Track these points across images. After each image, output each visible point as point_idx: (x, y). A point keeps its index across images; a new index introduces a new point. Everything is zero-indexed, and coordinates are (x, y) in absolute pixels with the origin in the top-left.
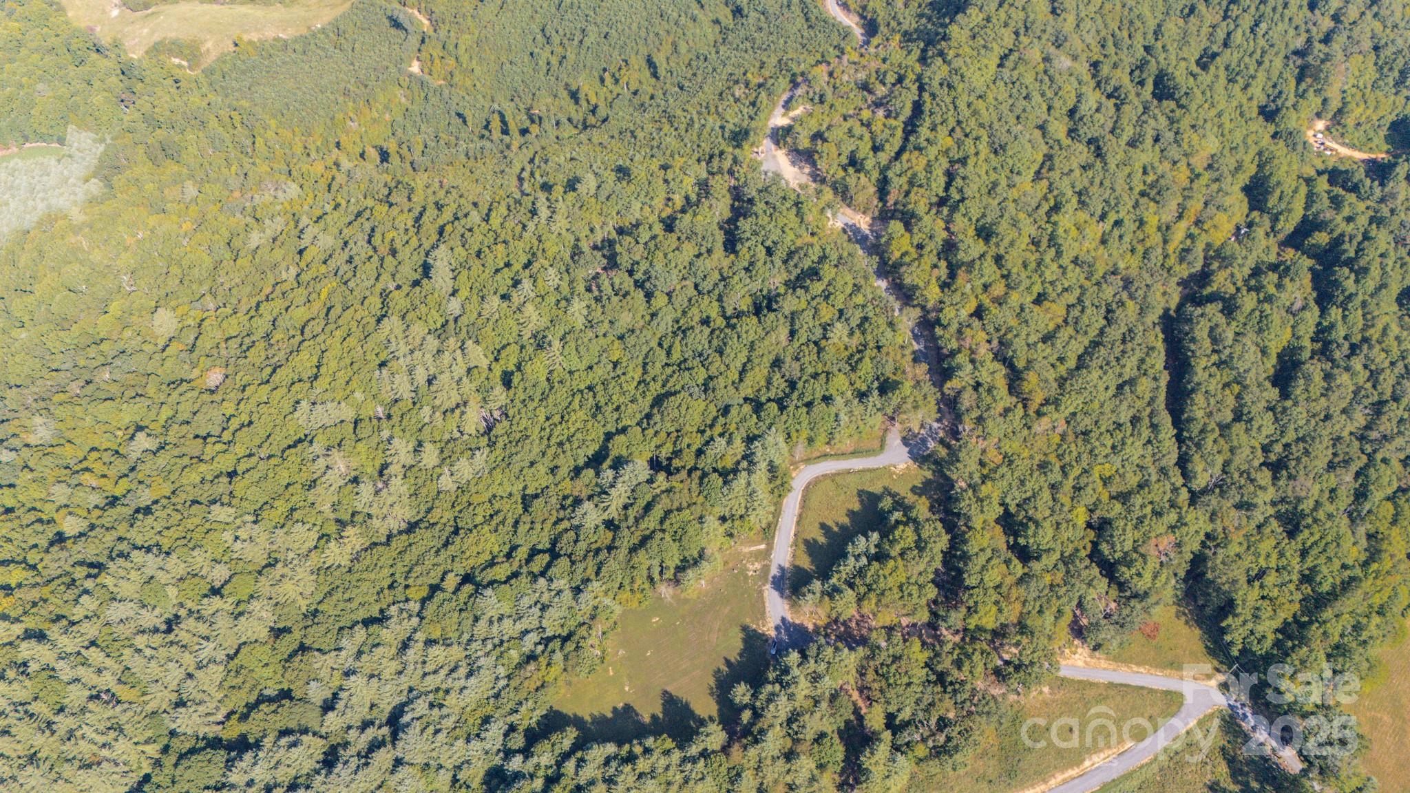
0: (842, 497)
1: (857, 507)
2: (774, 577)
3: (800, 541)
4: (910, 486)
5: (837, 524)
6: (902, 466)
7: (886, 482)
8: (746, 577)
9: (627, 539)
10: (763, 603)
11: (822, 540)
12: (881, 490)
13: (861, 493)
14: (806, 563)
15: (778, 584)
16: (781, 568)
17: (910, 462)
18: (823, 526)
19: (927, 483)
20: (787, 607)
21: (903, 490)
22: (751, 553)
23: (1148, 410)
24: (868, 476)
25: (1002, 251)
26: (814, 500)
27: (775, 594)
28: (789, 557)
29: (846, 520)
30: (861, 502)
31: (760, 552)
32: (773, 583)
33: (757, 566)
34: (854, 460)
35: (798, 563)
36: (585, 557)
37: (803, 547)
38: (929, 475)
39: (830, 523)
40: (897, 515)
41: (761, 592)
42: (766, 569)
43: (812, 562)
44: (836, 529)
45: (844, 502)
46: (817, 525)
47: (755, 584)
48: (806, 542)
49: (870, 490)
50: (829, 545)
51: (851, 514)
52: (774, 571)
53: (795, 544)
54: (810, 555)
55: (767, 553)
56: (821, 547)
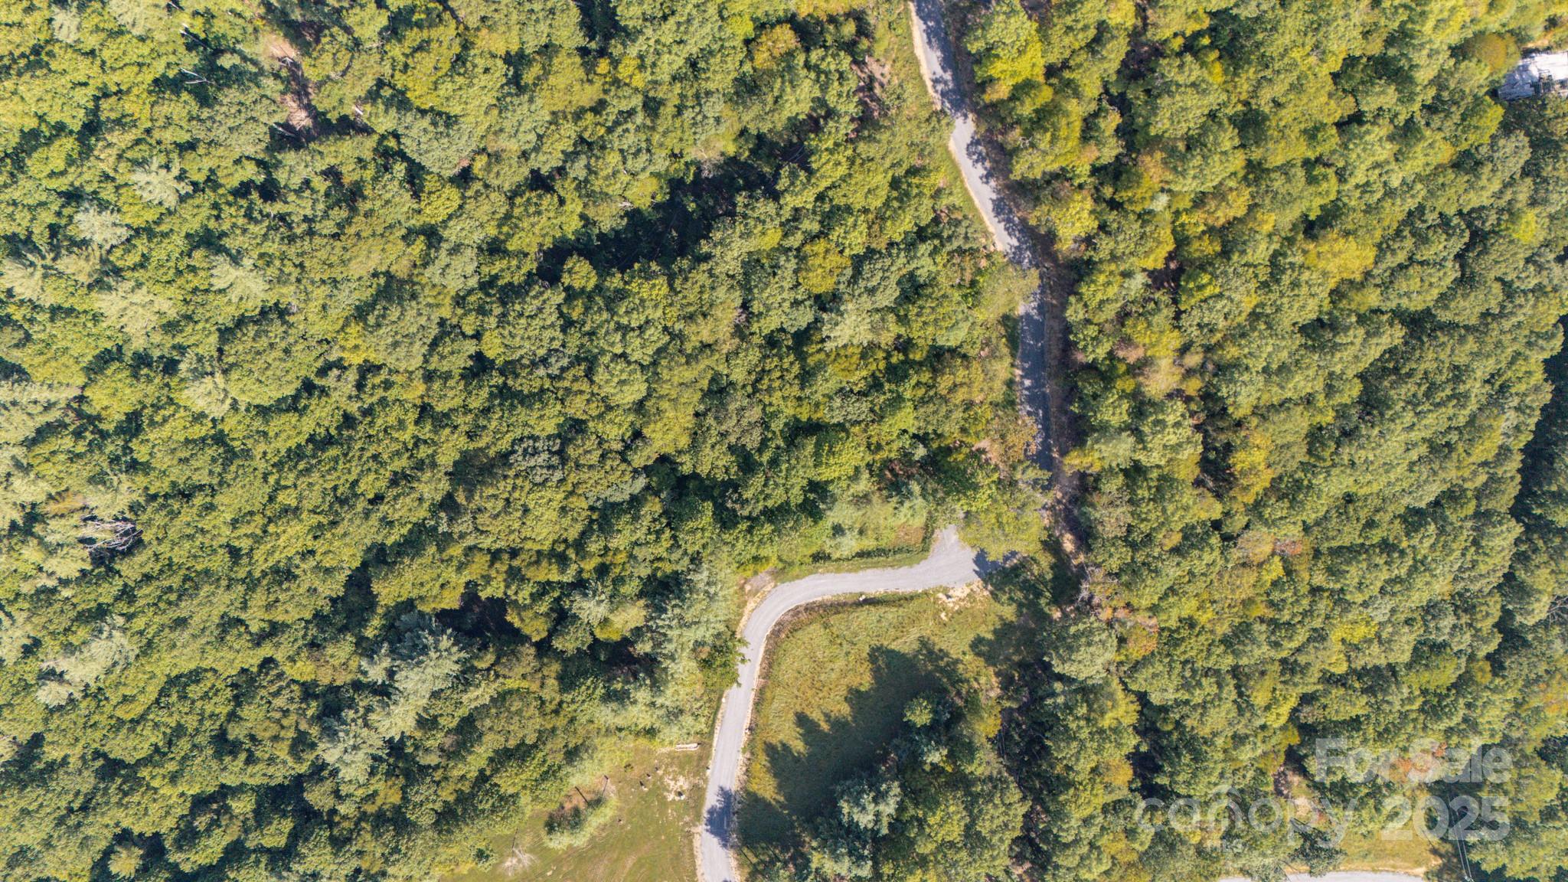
0: (840, 664)
1: (865, 680)
2: (711, 812)
3: (760, 746)
4: (971, 637)
5: (827, 716)
6: (960, 592)
7: (927, 628)
8: (664, 803)
9: (429, 798)
10: (692, 856)
11: (798, 746)
12: (916, 646)
13: (877, 654)
14: (767, 788)
15: (718, 824)
16: (726, 794)
17: (977, 582)
18: (802, 720)
19: (1005, 631)
20: (734, 863)
21: (956, 645)
22: (671, 756)
23: (1482, 478)
24: (891, 614)
25: (1264, 104)
26: (787, 670)
27: (714, 841)
28: (739, 772)
29: (845, 709)
30: (876, 672)
31: (688, 757)
32: (710, 822)
33: (683, 783)
34: (870, 574)
35: (754, 787)
36: (357, 828)
37: (763, 759)
38: (1009, 612)
39: (816, 715)
40: (935, 757)
41: (689, 836)
42: (698, 792)
43: (780, 788)
44: (825, 727)
45: (844, 674)
46: (791, 716)
47: (680, 818)
48: (770, 749)
49: (893, 646)
50: (810, 755)
51: (855, 696)
52: (712, 800)
53: (750, 747)
54: (775, 776)
55: (699, 763)
56: (797, 760)
